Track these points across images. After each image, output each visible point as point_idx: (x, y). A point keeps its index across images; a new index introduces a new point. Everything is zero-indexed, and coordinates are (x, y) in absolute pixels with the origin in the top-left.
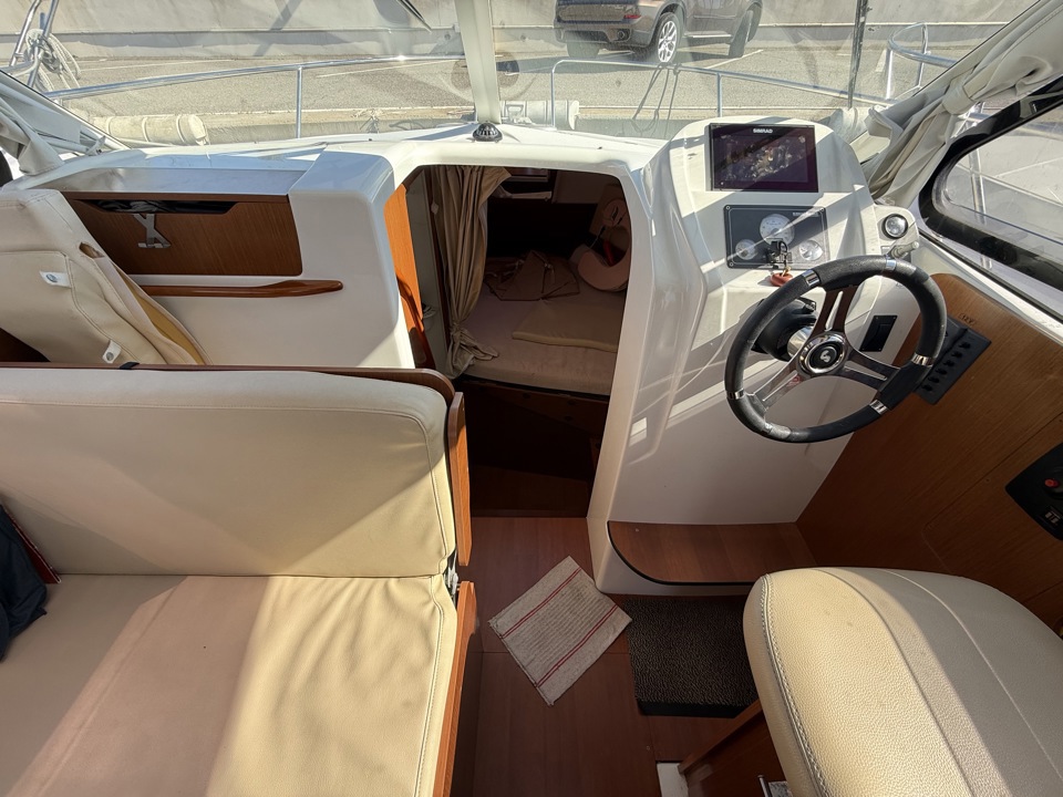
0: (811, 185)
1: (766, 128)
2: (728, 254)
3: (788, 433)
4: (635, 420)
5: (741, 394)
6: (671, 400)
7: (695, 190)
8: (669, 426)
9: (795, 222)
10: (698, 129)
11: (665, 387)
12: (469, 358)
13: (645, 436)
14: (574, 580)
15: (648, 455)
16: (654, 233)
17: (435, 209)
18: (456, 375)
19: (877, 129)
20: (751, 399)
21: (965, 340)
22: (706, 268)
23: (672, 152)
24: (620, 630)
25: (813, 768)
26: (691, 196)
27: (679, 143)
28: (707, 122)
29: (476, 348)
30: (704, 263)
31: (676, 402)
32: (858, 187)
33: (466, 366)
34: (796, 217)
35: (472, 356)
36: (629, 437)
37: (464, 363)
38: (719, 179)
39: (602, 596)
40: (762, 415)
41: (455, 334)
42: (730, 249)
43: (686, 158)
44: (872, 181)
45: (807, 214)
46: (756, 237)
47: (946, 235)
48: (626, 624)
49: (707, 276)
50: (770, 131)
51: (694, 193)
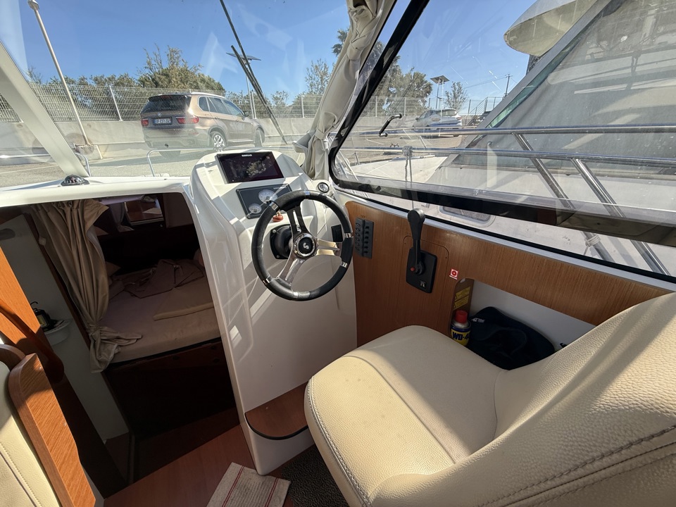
0: (280, 175)
1: (248, 154)
2: (246, 214)
3: (309, 294)
4: (230, 328)
5: (269, 279)
6: (247, 305)
7: (216, 185)
8: (254, 323)
9: (277, 192)
10: (211, 158)
11: (239, 299)
12: (113, 348)
13: (241, 338)
14: (240, 481)
15: (250, 349)
16: (198, 212)
17: (43, 242)
18: (103, 367)
19: (298, 150)
20: (278, 281)
21: (366, 225)
22: (233, 222)
23: (197, 169)
24: (284, 497)
25: (351, 480)
26: (214, 188)
27: (202, 165)
28: (215, 154)
29: (118, 338)
30: (231, 219)
31: (251, 306)
32: (300, 174)
33: (112, 355)
34: (277, 190)
35: (116, 345)
36: (231, 342)
37: (109, 354)
38: (230, 178)
39: (264, 478)
40: (289, 288)
41: (94, 334)
42: (247, 211)
43: (207, 173)
44: (308, 172)
45: (281, 188)
46: (259, 202)
47: (345, 188)
48: (287, 488)
49: (234, 226)
50: (251, 155)
51: (216, 186)
